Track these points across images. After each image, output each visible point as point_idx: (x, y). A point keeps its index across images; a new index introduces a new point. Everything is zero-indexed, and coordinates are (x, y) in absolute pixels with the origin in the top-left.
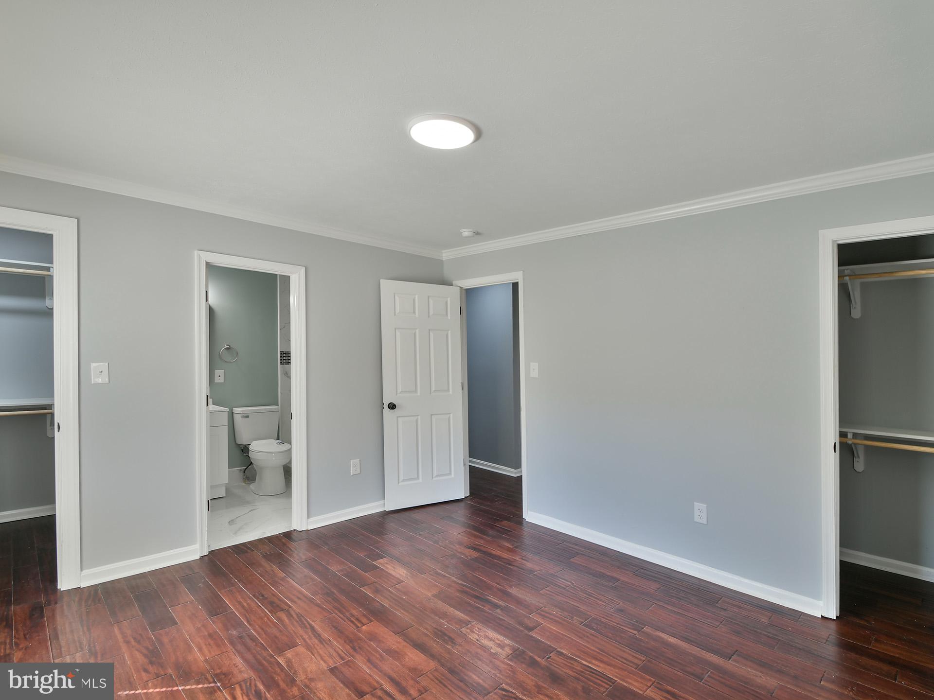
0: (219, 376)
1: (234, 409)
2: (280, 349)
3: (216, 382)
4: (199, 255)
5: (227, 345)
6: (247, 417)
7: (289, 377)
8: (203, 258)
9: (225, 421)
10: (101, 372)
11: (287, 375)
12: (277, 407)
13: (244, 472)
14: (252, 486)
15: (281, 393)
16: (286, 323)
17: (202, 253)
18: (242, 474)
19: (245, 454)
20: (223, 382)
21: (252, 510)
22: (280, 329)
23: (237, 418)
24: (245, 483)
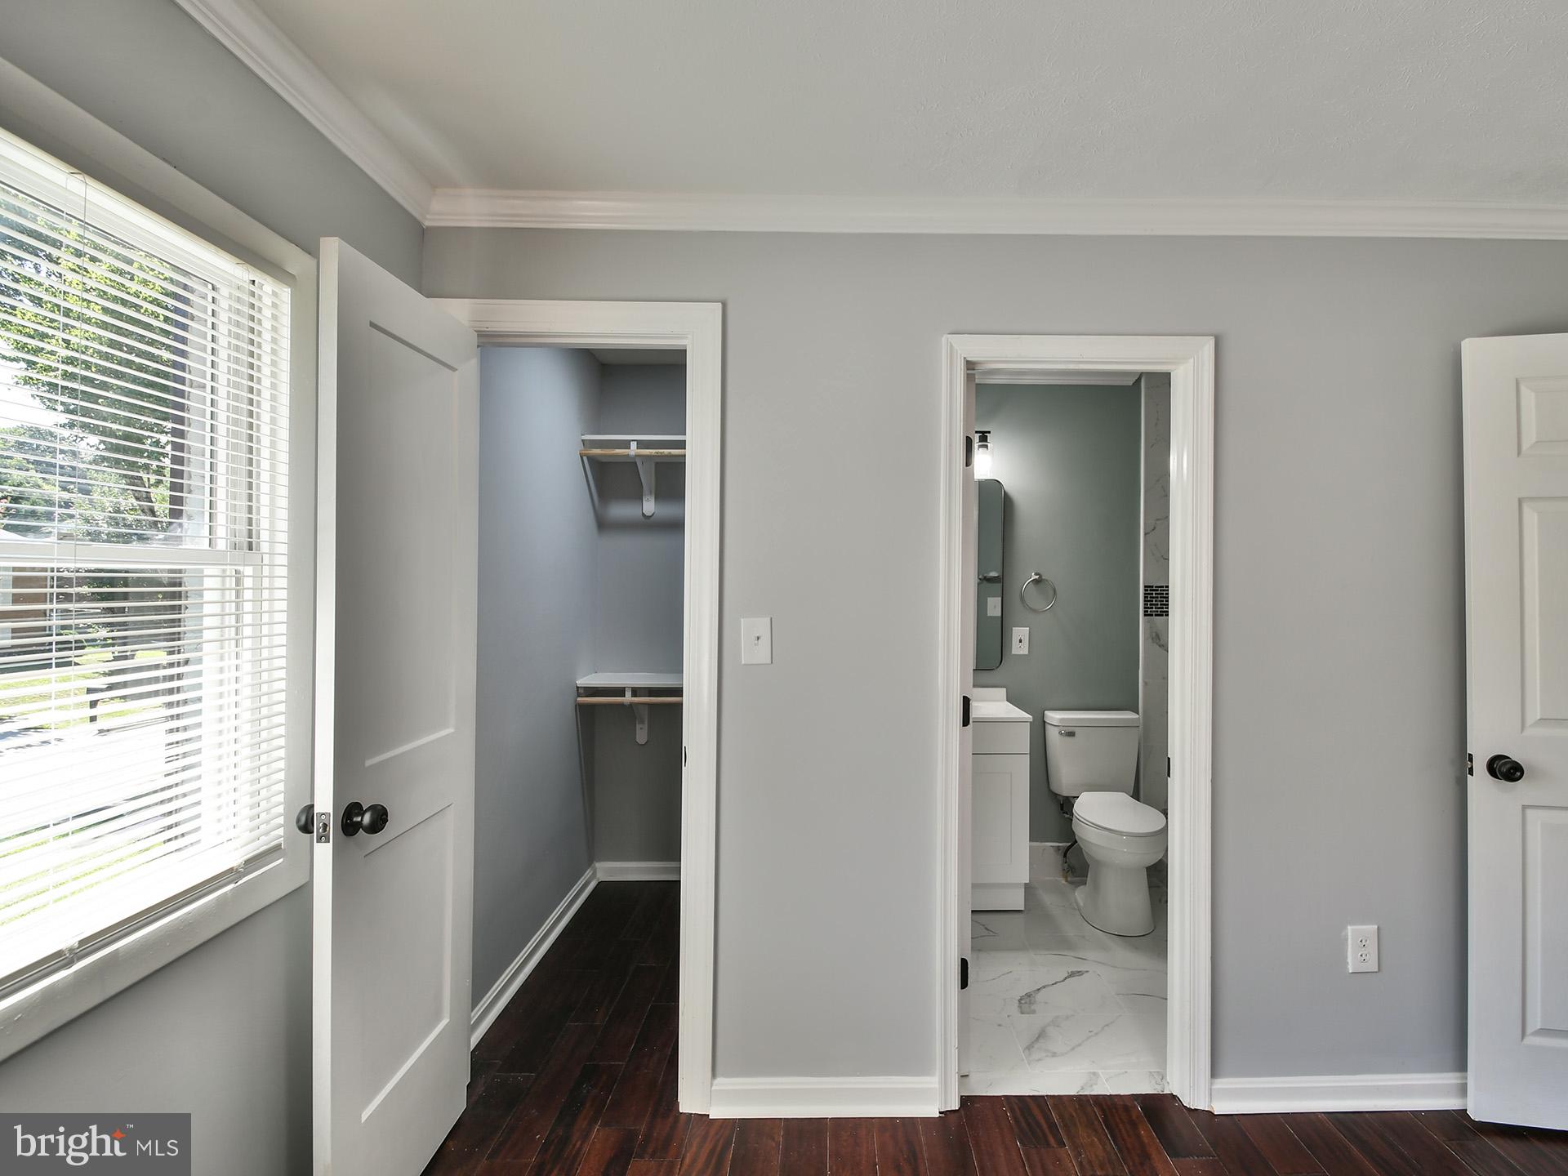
0: (1021, 641)
1: (1048, 714)
2: (1144, 582)
3: (1013, 653)
4: (951, 346)
5: (1036, 574)
6: (1071, 734)
7: (1165, 647)
8: (959, 352)
9: (1022, 741)
10: (758, 638)
11: (1160, 641)
12: (1133, 716)
13: (1065, 856)
14: (1080, 895)
15: (1146, 684)
16: (1158, 520)
17: (954, 339)
18: (1060, 858)
19: (1066, 816)
20: (1027, 653)
21: (1072, 975)
22: (1145, 534)
23: (1053, 734)
24: (1067, 881)
